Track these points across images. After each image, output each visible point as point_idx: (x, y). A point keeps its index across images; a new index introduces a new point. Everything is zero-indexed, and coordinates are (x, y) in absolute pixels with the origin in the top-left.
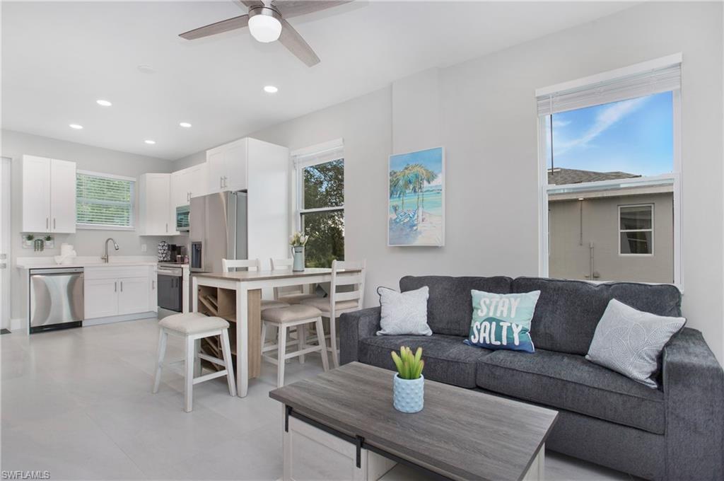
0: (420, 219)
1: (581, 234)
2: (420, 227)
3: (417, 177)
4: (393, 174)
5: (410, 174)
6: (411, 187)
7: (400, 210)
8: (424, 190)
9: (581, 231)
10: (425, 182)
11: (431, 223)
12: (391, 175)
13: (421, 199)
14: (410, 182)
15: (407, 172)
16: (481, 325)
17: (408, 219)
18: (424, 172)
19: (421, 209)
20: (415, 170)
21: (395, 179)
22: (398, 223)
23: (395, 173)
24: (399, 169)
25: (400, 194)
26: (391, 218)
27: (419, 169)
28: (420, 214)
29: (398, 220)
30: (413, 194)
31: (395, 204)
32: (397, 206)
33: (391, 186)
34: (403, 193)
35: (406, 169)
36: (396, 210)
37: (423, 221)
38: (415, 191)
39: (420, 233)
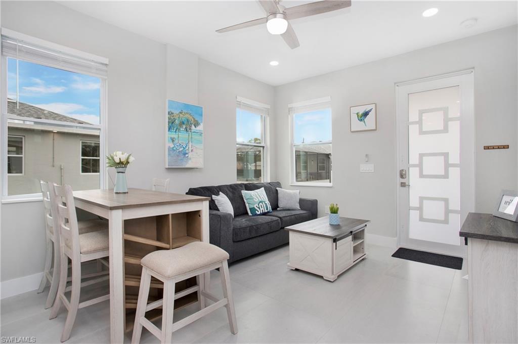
0: (190, 149)
1: (53, 158)
2: (190, 155)
3: (188, 121)
4: (170, 113)
5: (184, 118)
6: (184, 127)
7: (176, 141)
8: (193, 131)
9: (53, 156)
10: (193, 126)
11: (197, 153)
12: (169, 114)
13: (190, 136)
14: (183, 123)
15: (181, 115)
16: (259, 205)
17: (182, 148)
18: (193, 120)
19: (190, 143)
20: (187, 116)
21: (172, 118)
22: (174, 150)
23: (172, 113)
24: (176, 112)
25: (176, 130)
26: (169, 147)
27: (189, 116)
28: (190, 147)
29: (175, 149)
30: (185, 132)
31: (173, 136)
32: (174, 138)
33: (169, 122)
34: (177, 130)
35: (181, 113)
36: (173, 141)
37: (192, 151)
38: (187, 130)
39: (190, 159)
